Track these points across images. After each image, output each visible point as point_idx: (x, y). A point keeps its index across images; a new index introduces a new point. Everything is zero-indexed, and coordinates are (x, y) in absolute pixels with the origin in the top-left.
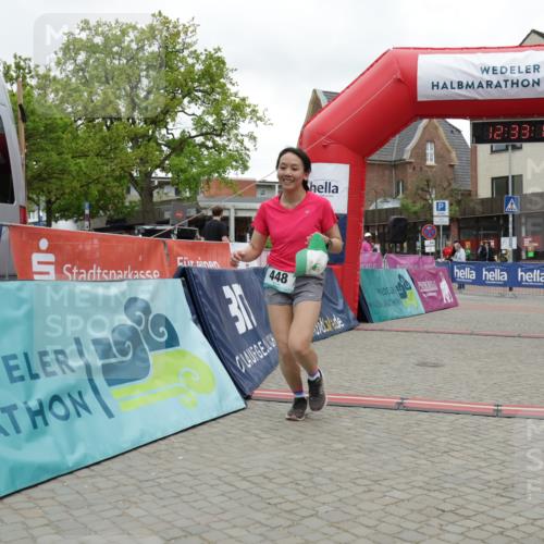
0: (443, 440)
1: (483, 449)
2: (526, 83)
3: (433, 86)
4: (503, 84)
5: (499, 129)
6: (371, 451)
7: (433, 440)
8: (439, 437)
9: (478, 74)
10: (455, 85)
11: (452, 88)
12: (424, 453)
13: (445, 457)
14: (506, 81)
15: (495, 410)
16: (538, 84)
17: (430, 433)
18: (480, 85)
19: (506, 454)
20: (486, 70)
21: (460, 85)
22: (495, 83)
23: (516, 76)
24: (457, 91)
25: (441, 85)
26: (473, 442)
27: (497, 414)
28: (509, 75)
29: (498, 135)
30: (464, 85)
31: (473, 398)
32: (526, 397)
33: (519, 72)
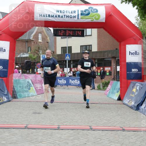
0: (40, 138)
1: (53, 140)
2: (71, 17)
3: (40, 15)
4: (64, 16)
5: (62, 32)
6: (15, 143)
7: (37, 138)
8: (39, 137)
9: (55, 12)
10: (48, 16)
11: (46, 17)
12: (33, 143)
13: (40, 144)
14: (65, 16)
15: (58, 127)
16: (75, 17)
17: (36, 136)
18: (56, 16)
19: (60, 141)
20: (58, 11)
21: (49, 16)
22: (61, 16)
23: (68, 14)
24: (48, 18)
25: (43, 15)
26: (50, 138)
27: (58, 129)
28: (65, 14)
29: (62, 34)
30: (51, 16)
31: (51, 124)
32: (68, 123)
33: (69, 13)
